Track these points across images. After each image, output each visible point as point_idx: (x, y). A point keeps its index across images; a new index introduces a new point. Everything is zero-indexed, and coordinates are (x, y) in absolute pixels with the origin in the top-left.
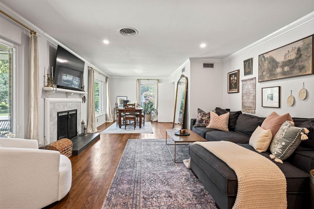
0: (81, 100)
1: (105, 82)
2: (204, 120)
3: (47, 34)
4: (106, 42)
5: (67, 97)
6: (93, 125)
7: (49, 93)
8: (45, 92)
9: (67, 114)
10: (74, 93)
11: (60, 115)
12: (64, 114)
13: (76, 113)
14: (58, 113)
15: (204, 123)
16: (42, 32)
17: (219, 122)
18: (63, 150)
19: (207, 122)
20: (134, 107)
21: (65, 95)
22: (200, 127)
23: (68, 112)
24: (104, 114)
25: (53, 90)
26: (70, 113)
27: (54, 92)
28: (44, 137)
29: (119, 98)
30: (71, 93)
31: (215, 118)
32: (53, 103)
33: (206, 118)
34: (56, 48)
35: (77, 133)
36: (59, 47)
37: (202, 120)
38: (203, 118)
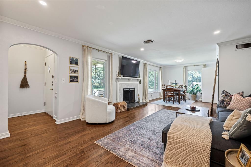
0: (138, 82)
1: (159, 71)
2: (225, 101)
3: (117, 52)
4: (142, 49)
5: (129, 81)
6: (146, 98)
7: (119, 79)
8: (117, 79)
9: (129, 90)
10: (132, 79)
11: (124, 90)
12: (127, 90)
13: (135, 90)
14: (124, 89)
15: (225, 104)
16: (115, 52)
17: (239, 104)
18: (121, 106)
19: (228, 103)
20: (172, 87)
21: (128, 80)
22: (222, 107)
23: (129, 89)
24: (158, 92)
25: (120, 78)
26: (130, 89)
27: (121, 79)
28: (117, 99)
29: (169, 81)
30: (131, 79)
31: (235, 100)
32: (121, 84)
33: (228, 99)
34: (122, 57)
35: (135, 101)
36: (123, 57)
37: (223, 101)
38: (225, 99)
